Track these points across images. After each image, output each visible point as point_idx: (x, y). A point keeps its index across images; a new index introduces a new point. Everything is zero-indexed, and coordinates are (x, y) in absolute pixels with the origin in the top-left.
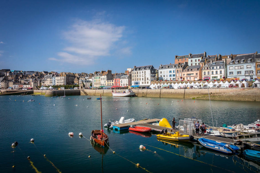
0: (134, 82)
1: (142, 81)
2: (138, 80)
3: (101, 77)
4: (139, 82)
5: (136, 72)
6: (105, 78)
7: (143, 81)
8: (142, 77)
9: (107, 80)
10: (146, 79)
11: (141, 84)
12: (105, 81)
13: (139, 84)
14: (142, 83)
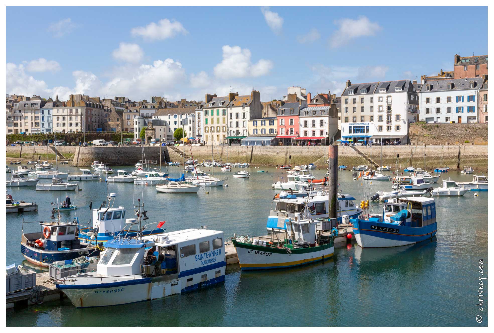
0: (350, 127)
1: (376, 123)
2: (362, 121)
3: (229, 111)
4: (368, 127)
5: (358, 97)
6: (244, 114)
7: (380, 124)
8: (379, 111)
9: (251, 118)
10: (393, 118)
11: (373, 132)
12: (244, 122)
13: (368, 130)
14: (378, 128)
